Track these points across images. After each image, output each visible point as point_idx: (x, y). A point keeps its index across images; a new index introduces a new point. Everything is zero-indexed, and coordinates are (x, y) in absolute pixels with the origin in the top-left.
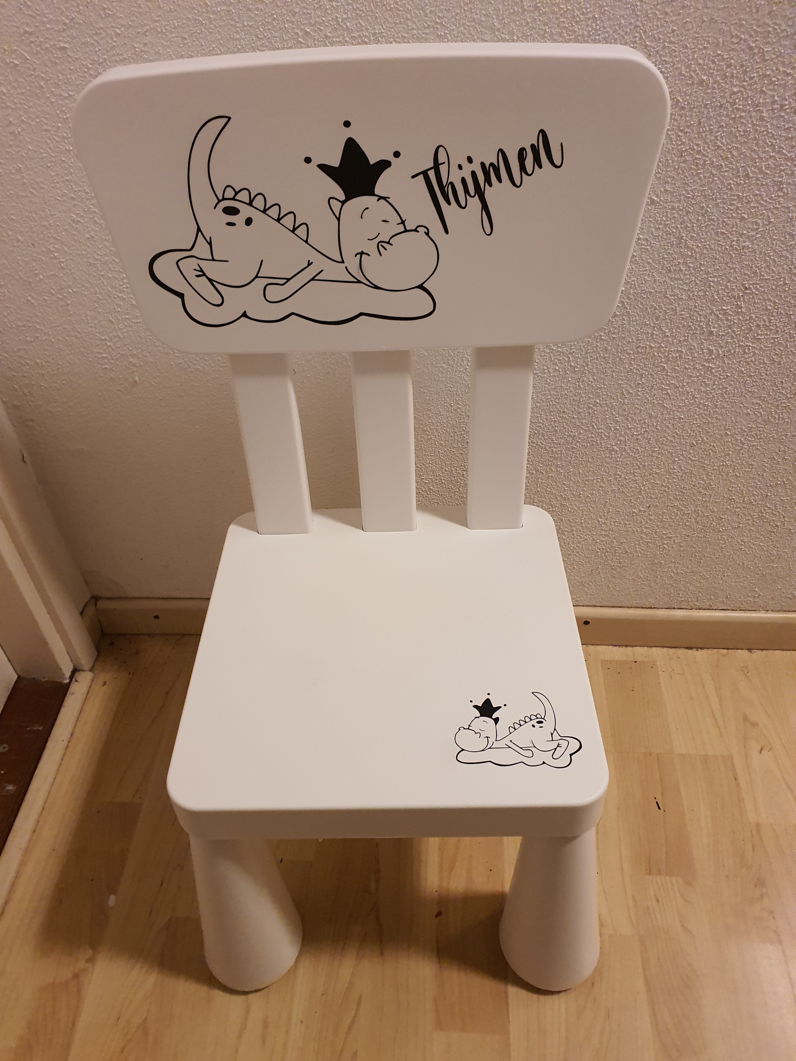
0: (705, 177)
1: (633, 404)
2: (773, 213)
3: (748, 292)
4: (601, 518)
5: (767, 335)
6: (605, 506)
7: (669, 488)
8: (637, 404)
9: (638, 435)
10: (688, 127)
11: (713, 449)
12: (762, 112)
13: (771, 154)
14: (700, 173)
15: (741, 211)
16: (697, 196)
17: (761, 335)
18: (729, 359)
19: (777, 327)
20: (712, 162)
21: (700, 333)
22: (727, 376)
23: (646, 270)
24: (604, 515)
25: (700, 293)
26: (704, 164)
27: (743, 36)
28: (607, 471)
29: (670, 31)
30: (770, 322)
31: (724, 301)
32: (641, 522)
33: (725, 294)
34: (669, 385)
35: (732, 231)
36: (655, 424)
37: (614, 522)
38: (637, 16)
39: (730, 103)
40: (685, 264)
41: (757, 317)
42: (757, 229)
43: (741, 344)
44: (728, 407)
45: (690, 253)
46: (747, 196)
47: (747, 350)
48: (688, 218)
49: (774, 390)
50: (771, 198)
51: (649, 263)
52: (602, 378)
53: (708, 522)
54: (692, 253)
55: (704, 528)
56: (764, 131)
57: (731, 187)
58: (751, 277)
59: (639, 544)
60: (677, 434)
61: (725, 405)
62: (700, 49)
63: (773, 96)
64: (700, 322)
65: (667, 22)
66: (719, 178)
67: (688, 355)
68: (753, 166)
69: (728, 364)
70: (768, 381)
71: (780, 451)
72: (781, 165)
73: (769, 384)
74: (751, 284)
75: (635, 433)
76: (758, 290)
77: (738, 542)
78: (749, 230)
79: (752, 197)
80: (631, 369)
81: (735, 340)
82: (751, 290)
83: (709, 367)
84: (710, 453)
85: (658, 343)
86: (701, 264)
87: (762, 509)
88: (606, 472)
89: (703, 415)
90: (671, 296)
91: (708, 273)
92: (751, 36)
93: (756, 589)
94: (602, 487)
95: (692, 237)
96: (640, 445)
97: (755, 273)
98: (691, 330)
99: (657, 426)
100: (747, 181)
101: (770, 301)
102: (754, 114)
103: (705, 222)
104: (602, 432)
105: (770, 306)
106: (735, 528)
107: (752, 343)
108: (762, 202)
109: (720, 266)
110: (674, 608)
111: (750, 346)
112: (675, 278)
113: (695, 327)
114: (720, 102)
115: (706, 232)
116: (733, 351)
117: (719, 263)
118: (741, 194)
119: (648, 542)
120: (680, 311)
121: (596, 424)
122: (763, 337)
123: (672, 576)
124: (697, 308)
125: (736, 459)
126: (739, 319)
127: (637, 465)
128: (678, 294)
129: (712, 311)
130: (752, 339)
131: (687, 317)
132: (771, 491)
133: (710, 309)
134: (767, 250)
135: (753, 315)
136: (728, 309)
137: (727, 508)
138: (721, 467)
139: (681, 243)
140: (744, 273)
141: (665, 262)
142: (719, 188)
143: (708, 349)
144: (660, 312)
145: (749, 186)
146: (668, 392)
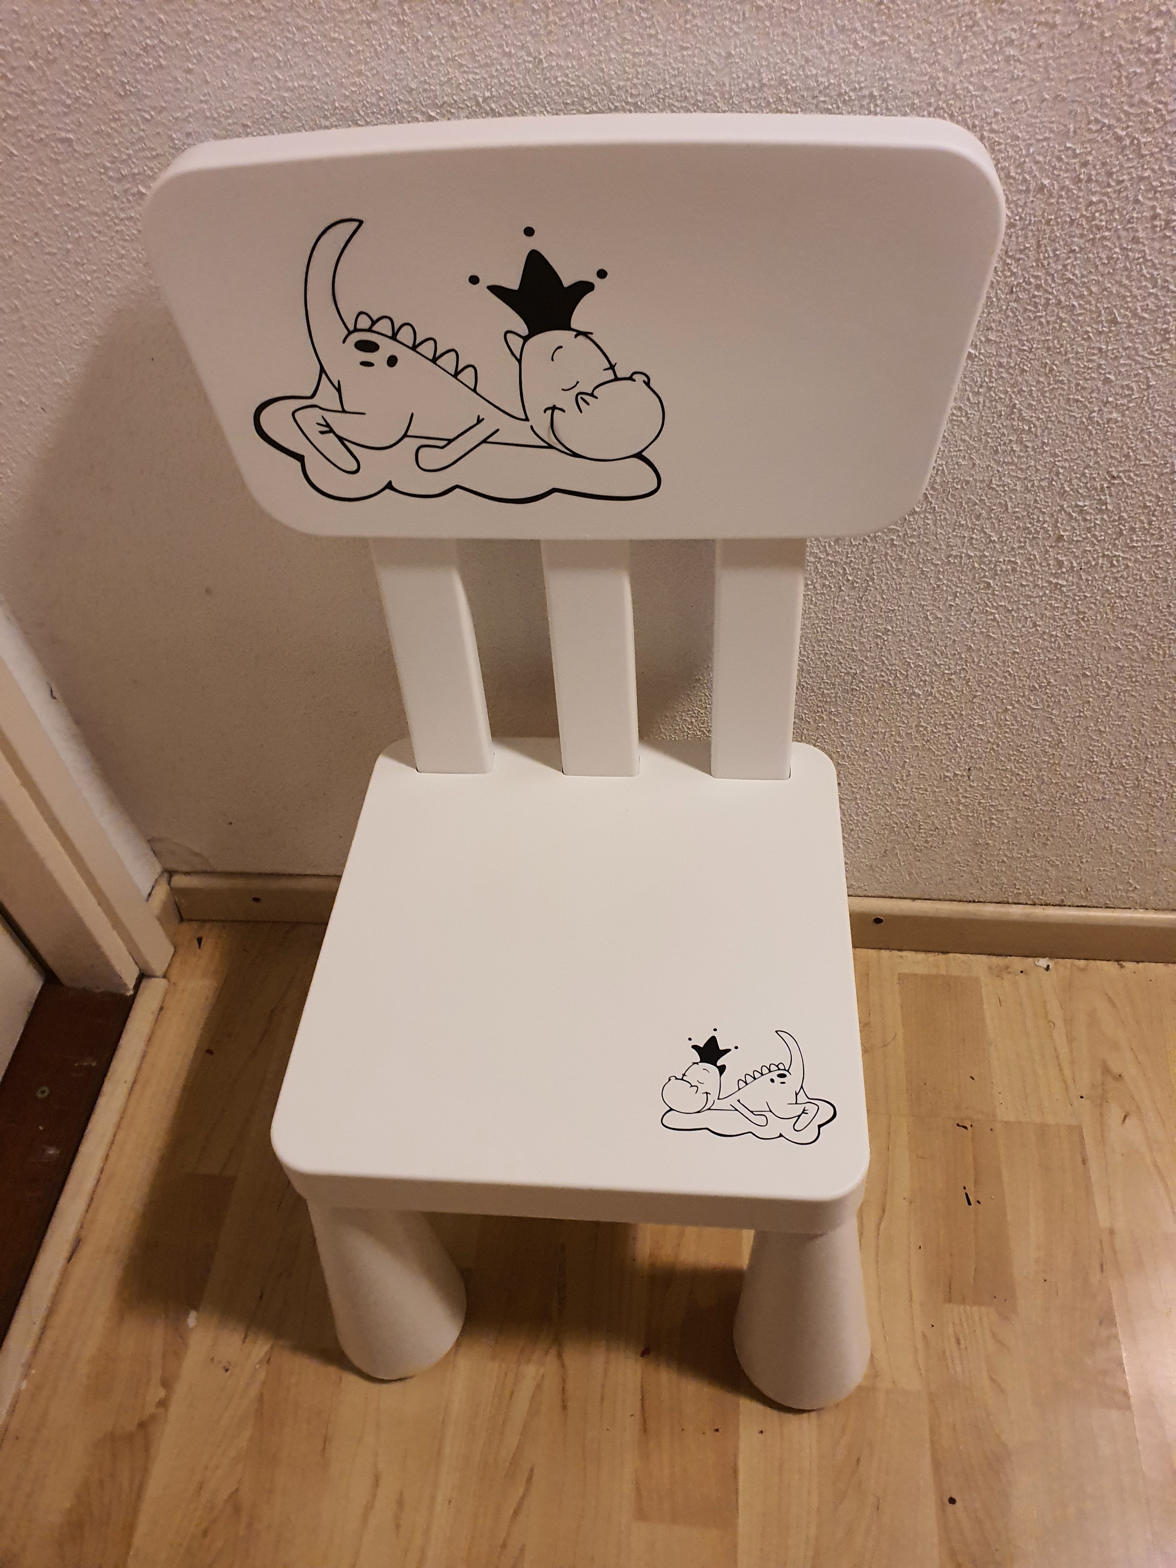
0: (1048, 322)
1: (943, 633)
2: (1153, 373)
3: (1116, 482)
4: (897, 783)
5: (1146, 541)
6: (903, 767)
7: (998, 745)
8: (949, 633)
9: (951, 674)
10: (1021, 251)
11: (1065, 695)
12: (1137, 231)
13: (1151, 291)
14: (1041, 317)
15: (1103, 369)
16: (1037, 348)
17: (1137, 541)
18: (1088, 573)
19: (1161, 531)
20: (1060, 302)
21: (1043, 538)
22: (1086, 597)
23: (960, 450)
24: (902, 779)
25: (1044, 483)
26: (1047, 303)
27: (1106, 121)
28: (906, 722)
29: (992, 114)
30: (1150, 524)
31: (1081, 494)
32: (958, 790)
33: (1082, 484)
34: (997, 609)
35: (1091, 398)
36: (976, 660)
37: (917, 789)
38: (940, 93)
39: (1087, 218)
40: (1020, 442)
41: (1130, 517)
42: (1130, 395)
43: (1106, 553)
44: (1087, 638)
45: (1026, 428)
46: (1113, 350)
47: (1115, 562)
48: (1024, 378)
49: (1156, 617)
50: (1151, 353)
51: (964, 441)
52: (895, 598)
53: (1057, 792)
54: (1030, 428)
55: (1053, 799)
56: (1138, 259)
57: (1089, 337)
58: (1121, 462)
59: (955, 819)
60: (1010, 674)
61: (1083, 635)
62: (1038, 141)
63: (1153, 208)
64: (1044, 523)
65: (986, 102)
66: (1069, 322)
67: (1025, 567)
68: (1122, 306)
69: (1087, 580)
70: (1147, 604)
71: (1165, 699)
72: (1166, 306)
73: (1149, 608)
74: (1120, 472)
75: (946, 672)
76: (1130, 478)
77: (1102, 818)
79: (1121, 350)
80: (938, 586)
81: (1097, 548)
82: (1121, 478)
83: (1057, 584)
84: (1059, 701)
85: (980, 550)
86: (1044, 443)
87: (1140, 776)
88: (904, 723)
89: (1049, 649)
90: (998, 486)
91: (1055, 455)
92: (1119, 120)
93: (1131, 881)
94: (898, 742)
95: (1030, 405)
96: (954, 688)
97: (1127, 456)
98: (1030, 533)
99: (979, 663)
100: (1113, 329)
101: (1150, 495)
102: (1123, 233)
103: (1049, 384)
104: (896, 670)
105: (1151, 501)
106: (1099, 800)
107: (1123, 552)
108: (1137, 358)
109: (1072, 446)
110: (1008, 903)
111: (1119, 556)
112: (1005, 462)
113: (1035, 529)
114: (1070, 216)
115: (1052, 400)
116: (1093, 563)
117: (1071, 442)
118: (1104, 347)
119: (968, 816)
120: (1012, 507)
121: (887, 659)
122: (1139, 544)
123: (1003, 862)
124: (1037, 503)
125: (1100, 708)
126: (1102, 519)
127: (950, 713)
128: (1009, 484)
129: (1062, 508)
130: (1122, 546)
131: (1023, 516)
132: (1152, 752)
133: (1058, 505)
134: (1145, 425)
135: (1123, 514)
136: (1085, 506)
137: (1086, 774)
138: (1078, 719)
139: (1013, 413)
140: (1111, 456)
141: (989, 440)
142: (1070, 337)
143: (1056, 559)
144: (982, 509)
145: (1117, 335)
146: (995, 618)
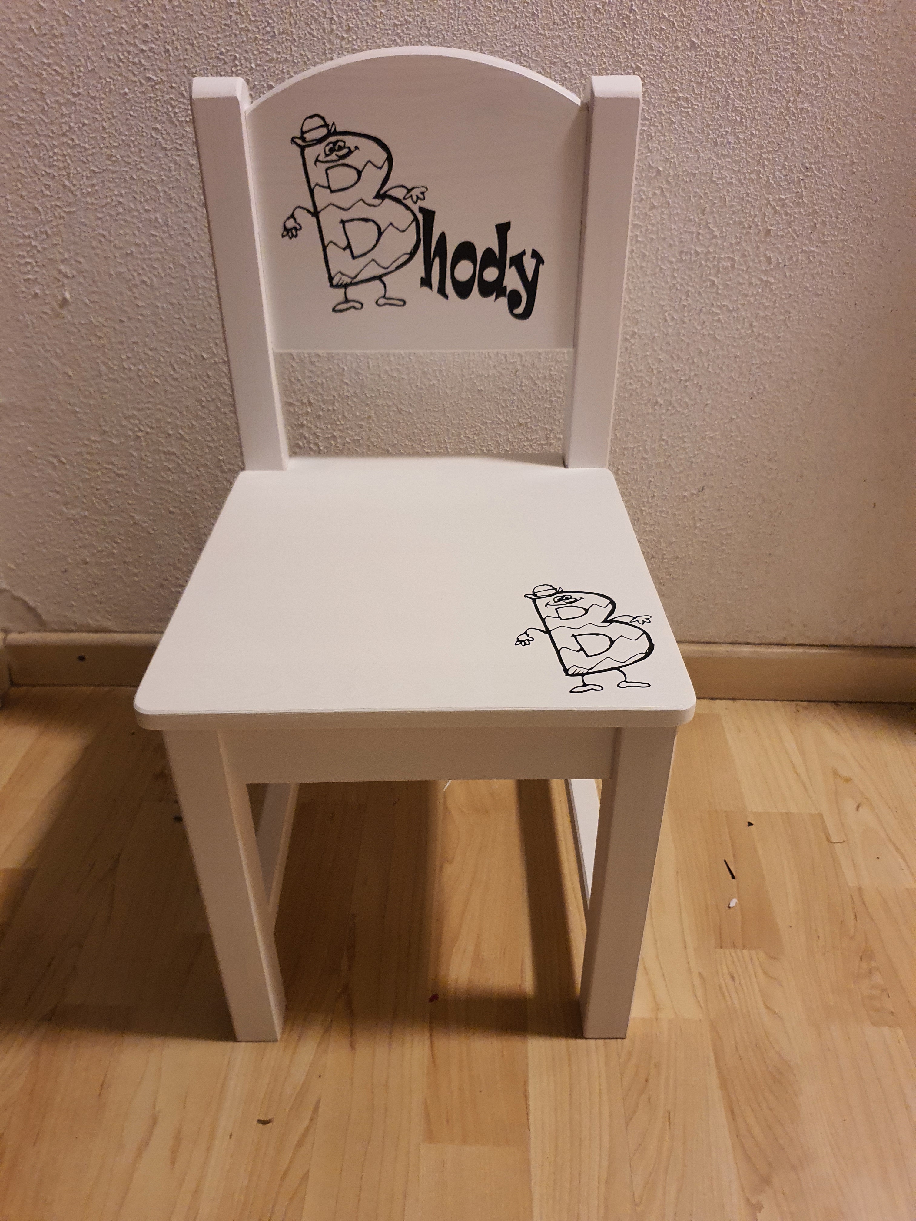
1: (679, 335)
2: (833, 63)
3: (809, 174)
6: (649, 487)
8: (684, 335)
9: (686, 381)
15: (796, 59)
16: (745, 38)
18: (791, 270)
21: (755, 233)
22: (790, 295)
23: (688, 142)
28: (651, 435)
30: (837, 218)
31: (782, 186)
32: (694, 512)
33: (783, 177)
34: (720, 308)
36: (706, 365)
41: (821, 211)
42: (817, 85)
43: (804, 248)
44: (792, 339)
45: (738, 119)
46: (802, 39)
47: (811, 258)
48: (735, 68)
50: (830, 42)
51: (690, 132)
54: (741, 119)
57: (783, 27)
58: (812, 153)
59: (692, 545)
60: (734, 380)
64: (755, 217)
67: (741, 265)
69: (790, 277)
74: (812, 163)
78: (807, 87)
80: (674, 285)
81: (797, 243)
83: (767, 281)
85: (705, 246)
86: (752, 134)
88: (648, 436)
89: (763, 352)
90: (718, 179)
91: (761, 147)
95: (740, 95)
97: (817, 147)
98: (744, 227)
99: (708, 367)
100: (801, 21)
101: (835, 187)
103: (756, 74)
105: (836, 194)
107: (817, 247)
108: (820, 48)
109: (774, 138)
112: (722, 155)
113: (748, 224)
115: (757, 89)
116: (795, 259)
117: (773, 133)
118: (795, 36)
120: (729, 201)
121: (635, 365)
122: (830, 239)
124: (749, 197)
126: (800, 212)
128: (726, 177)
129: (769, 202)
130: (816, 241)
131: (738, 211)
133: (766, 198)
135: (816, 207)
140: (804, 147)
141: (710, 132)
142: (769, 27)
143: (765, 255)
144: (706, 203)
146: (719, 318)
